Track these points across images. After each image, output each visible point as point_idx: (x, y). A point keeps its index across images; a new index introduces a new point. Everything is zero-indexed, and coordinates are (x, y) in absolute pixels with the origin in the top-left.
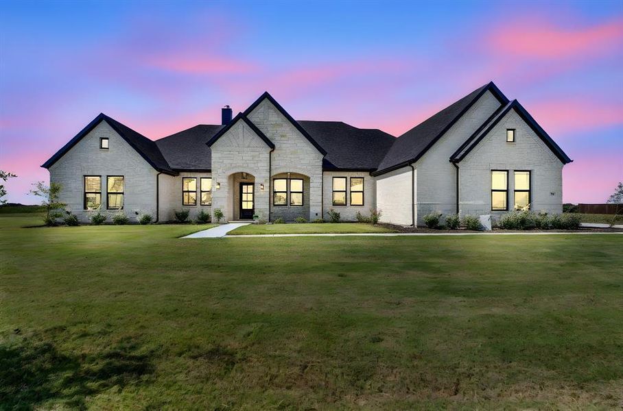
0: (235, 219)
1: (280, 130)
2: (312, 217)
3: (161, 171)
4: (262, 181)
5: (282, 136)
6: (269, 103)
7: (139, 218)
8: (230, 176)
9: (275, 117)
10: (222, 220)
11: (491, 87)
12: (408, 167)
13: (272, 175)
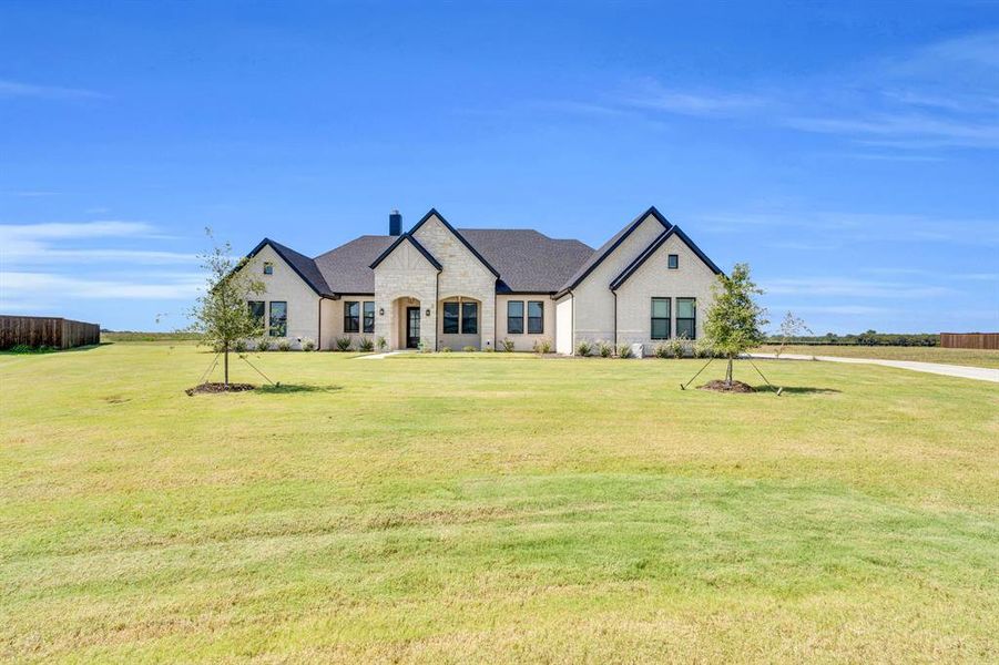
0: (400, 348)
1: (449, 250)
2: (484, 346)
3: (324, 296)
4: (428, 307)
5: (451, 256)
6: (437, 219)
7: (302, 345)
8: (395, 301)
9: (444, 235)
10: (385, 347)
11: (653, 212)
12: (569, 295)
13: (440, 299)
